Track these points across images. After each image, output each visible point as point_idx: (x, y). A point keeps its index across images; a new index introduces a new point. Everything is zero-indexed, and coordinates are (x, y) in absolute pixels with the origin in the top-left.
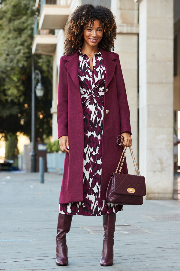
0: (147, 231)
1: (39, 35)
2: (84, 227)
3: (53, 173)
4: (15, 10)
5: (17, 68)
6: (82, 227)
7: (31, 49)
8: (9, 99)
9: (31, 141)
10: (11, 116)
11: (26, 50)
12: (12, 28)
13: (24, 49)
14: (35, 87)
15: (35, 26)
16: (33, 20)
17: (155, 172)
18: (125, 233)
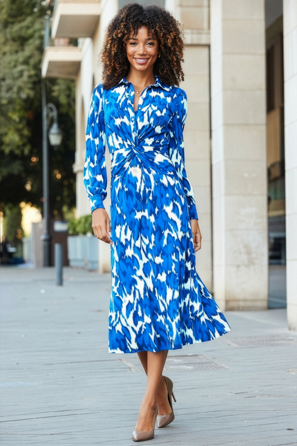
0: (223, 365)
1: (52, 47)
2: (123, 359)
3: (77, 268)
4: (14, 7)
5: (18, 101)
6: (120, 360)
7: (40, 70)
8: (7, 150)
9: (43, 216)
10: (10, 176)
11: (33, 72)
12: (9, 36)
13: (29, 70)
14: (48, 131)
15: (46, 33)
16: (42, 23)
17: (238, 266)
18: (189, 369)
